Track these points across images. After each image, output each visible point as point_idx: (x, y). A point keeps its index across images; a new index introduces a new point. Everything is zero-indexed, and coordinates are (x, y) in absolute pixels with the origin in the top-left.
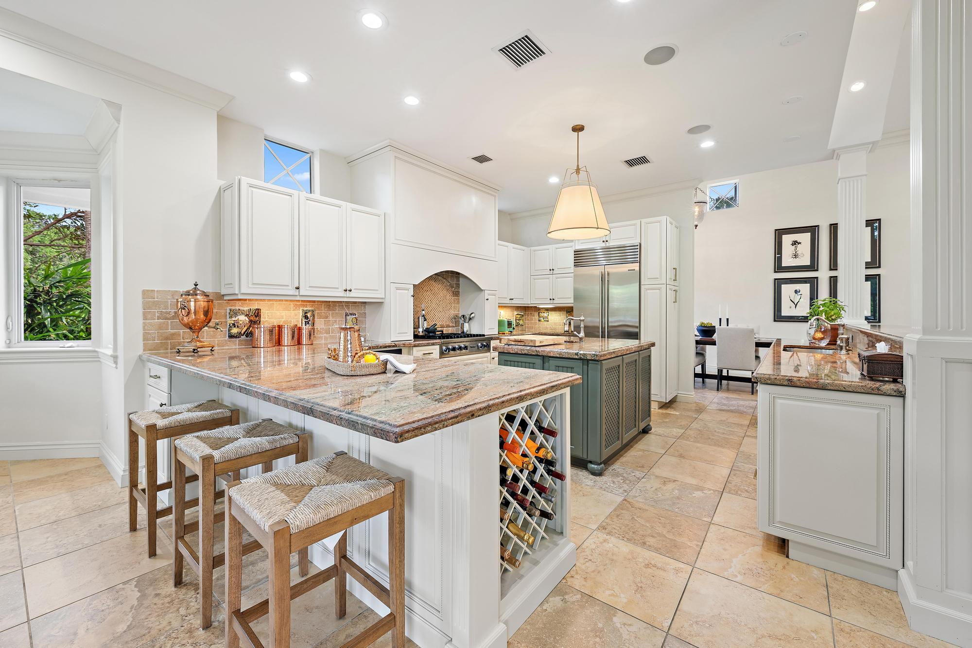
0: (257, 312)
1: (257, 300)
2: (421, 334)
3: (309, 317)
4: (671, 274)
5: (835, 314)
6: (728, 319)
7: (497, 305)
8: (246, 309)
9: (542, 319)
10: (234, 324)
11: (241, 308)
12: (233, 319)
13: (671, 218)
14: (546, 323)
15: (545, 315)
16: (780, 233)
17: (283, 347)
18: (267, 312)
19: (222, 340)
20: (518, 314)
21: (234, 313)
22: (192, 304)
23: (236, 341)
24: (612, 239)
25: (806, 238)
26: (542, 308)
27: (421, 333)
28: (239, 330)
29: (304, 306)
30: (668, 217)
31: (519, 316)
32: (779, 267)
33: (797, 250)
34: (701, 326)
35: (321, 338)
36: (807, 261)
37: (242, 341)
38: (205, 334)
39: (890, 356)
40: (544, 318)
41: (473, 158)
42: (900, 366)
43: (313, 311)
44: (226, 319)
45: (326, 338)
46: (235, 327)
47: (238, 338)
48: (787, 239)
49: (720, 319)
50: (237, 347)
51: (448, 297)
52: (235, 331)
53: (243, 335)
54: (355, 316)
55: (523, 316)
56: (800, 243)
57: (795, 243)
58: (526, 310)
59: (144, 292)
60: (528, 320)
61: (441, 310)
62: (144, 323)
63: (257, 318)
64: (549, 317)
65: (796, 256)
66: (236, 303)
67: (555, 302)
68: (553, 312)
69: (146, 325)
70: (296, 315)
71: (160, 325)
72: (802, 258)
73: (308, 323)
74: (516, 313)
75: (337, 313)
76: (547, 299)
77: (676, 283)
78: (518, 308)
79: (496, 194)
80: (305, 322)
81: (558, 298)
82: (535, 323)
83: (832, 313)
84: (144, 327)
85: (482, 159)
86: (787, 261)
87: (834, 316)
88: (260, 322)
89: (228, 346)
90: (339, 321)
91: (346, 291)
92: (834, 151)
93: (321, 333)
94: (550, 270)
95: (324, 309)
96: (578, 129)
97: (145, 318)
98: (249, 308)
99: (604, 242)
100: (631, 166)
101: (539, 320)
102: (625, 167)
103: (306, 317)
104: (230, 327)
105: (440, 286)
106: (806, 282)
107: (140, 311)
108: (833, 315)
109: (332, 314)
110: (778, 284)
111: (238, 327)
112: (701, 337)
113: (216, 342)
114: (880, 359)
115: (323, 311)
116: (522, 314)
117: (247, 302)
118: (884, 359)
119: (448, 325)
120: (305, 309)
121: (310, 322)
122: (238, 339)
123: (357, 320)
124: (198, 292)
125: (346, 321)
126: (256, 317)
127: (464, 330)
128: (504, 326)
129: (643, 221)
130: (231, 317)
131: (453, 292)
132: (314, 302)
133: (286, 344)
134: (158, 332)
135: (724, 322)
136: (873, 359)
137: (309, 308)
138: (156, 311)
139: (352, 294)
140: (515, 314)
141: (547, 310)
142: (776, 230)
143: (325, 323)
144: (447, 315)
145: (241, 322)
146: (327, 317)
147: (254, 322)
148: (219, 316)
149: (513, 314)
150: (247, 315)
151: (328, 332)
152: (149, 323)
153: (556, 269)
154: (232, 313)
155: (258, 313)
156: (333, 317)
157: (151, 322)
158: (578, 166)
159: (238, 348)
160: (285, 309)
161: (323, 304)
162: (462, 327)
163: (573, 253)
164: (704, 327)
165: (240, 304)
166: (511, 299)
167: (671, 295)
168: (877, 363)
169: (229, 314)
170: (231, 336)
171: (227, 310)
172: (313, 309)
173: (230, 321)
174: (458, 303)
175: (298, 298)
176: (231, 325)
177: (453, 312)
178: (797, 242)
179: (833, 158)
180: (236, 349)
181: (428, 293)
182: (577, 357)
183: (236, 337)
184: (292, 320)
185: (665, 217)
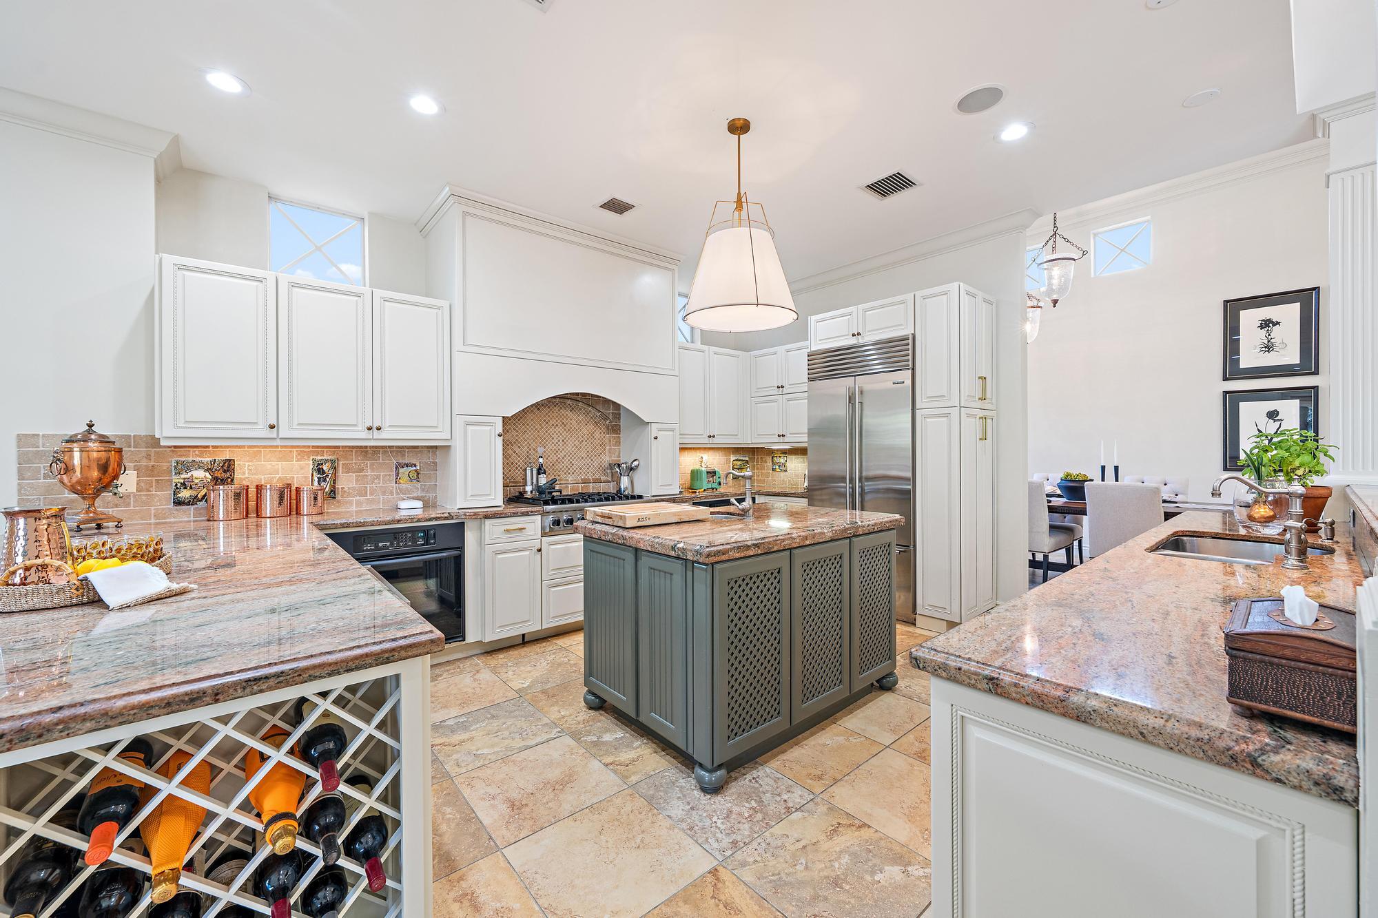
0: (226, 464)
1: (228, 447)
2: (528, 495)
3: (326, 471)
4: (970, 388)
5: (1302, 465)
6: (1116, 468)
7: (678, 446)
8: (206, 459)
9: (777, 467)
10: (184, 484)
11: (198, 459)
12: (182, 476)
13: (967, 284)
14: (783, 474)
15: (782, 460)
16: (1233, 309)
17: (263, 520)
18: (247, 464)
19: (163, 509)
20: (737, 460)
21: (188, 467)
22: (77, 455)
23: (190, 510)
24: (867, 330)
25: (1290, 314)
26: (778, 450)
27: (529, 493)
28: (193, 493)
29: (317, 453)
30: (962, 284)
31: (739, 463)
32: (1232, 369)
33: (1272, 336)
34: (1066, 480)
35: (351, 503)
36: (1292, 356)
37: (200, 509)
38: (132, 498)
39: (1311, 644)
40: (779, 466)
41: (601, 207)
42: (1346, 687)
43: (333, 461)
44: (171, 476)
45: (359, 503)
46: (185, 488)
47: (192, 505)
48: (1249, 319)
49: (1103, 468)
50: (192, 519)
51: (597, 435)
52: (185, 494)
53: (201, 501)
54: (414, 468)
55: (747, 462)
56: (1278, 323)
57: (1267, 324)
58: (752, 454)
59: (20, 438)
60: (758, 469)
61: (584, 455)
62: (19, 484)
63: (228, 474)
64: (788, 464)
65: (1268, 348)
66: (189, 451)
67: (786, 439)
68: (793, 457)
69: (21, 488)
70: (302, 469)
71: (49, 486)
72: (1282, 352)
73: (325, 480)
74: (733, 458)
75: (380, 463)
76: (775, 434)
77: (985, 405)
78: (737, 450)
79: (676, 268)
80: (319, 478)
81: (791, 434)
82: (768, 475)
83: (1297, 463)
84: (19, 491)
85: (616, 206)
86: (1249, 357)
87: (1302, 469)
88: (232, 480)
89: (174, 517)
90: (386, 475)
91: (370, 429)
92: (1313, 117)
93: (349, 495)
94: (778, 387)
95: (357, 457)
96: (739, 127)
97: (21, 477)
98: (212, 459)
99: (854, 335)
100: (885, 196)
101: (773, 470)
102: (872, 198)
103: (321, 471)
104: (177, 488)
105: (581, 418)
106: (1293, 398)
107: (14, 467)
108: (1299, 468)
109: (372, 465)
110: (1231, 401)
111: (191, 488)
112: (1065, 500)
113: (153, 512)
114: (1272, 649)
115: (355, 460)
116: (747, 459)
117: (211, 449)
118: (1288, 652)
119: (597, 479)
120: (319, 458)
121: (328, 479)
122: (192, 507)
123: (418, 474)
124: (93, 437)
125: (397, 475)
126: (225, 471)
127: (620, 487)
128: (701, 479)
129: (919, 294)
130: (178, 473)
131: (608, 427)
132: (338, 447)
133: (268, 515)
134: (45, 498)
135: (1110, 473)
136: (1248, 646)
137: (326, 457)
138: (42, 466)
139: (383, 435)
140: (732, 460)
141: (785, 453)
142: (1226, 302)
143: (357, 480)
144: (596, 464)
145: (197, 481)
146: (361, 470)
147: (222, 480)
148: (158, 473)
149: (728, 460)
150: (207, 470)
151: (363, 493)
152: (29, 484)
153: (787, 386)
154: (180, 467)
155: (228, 466)
156: (373, 470)
157: (32, 483)
158: (739, 194)
159: (194, 521)
160: (280, 460)
161: (354, 450)
162: (618, 483)
163: (807, 358)
164: (1071, 481)
165: (197, 452)
166: (710, 437)
167: (971, 427)
168: (1262, 661)
169: (175, 468)
170: (178, 503)
171: (171, 461)
172: (333, 458)
173: (177, 479)
174: (618, 443)
175: (278, 443)
176: (179, 485)
177: (607, 459)
178: (1272, 322)
179: (1315, 136)
180: (190, 521)
181: (558, 429)
182: (673, 553)
183: (188, 504)
184: (295, 476)
185: (956, 284)
